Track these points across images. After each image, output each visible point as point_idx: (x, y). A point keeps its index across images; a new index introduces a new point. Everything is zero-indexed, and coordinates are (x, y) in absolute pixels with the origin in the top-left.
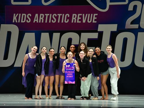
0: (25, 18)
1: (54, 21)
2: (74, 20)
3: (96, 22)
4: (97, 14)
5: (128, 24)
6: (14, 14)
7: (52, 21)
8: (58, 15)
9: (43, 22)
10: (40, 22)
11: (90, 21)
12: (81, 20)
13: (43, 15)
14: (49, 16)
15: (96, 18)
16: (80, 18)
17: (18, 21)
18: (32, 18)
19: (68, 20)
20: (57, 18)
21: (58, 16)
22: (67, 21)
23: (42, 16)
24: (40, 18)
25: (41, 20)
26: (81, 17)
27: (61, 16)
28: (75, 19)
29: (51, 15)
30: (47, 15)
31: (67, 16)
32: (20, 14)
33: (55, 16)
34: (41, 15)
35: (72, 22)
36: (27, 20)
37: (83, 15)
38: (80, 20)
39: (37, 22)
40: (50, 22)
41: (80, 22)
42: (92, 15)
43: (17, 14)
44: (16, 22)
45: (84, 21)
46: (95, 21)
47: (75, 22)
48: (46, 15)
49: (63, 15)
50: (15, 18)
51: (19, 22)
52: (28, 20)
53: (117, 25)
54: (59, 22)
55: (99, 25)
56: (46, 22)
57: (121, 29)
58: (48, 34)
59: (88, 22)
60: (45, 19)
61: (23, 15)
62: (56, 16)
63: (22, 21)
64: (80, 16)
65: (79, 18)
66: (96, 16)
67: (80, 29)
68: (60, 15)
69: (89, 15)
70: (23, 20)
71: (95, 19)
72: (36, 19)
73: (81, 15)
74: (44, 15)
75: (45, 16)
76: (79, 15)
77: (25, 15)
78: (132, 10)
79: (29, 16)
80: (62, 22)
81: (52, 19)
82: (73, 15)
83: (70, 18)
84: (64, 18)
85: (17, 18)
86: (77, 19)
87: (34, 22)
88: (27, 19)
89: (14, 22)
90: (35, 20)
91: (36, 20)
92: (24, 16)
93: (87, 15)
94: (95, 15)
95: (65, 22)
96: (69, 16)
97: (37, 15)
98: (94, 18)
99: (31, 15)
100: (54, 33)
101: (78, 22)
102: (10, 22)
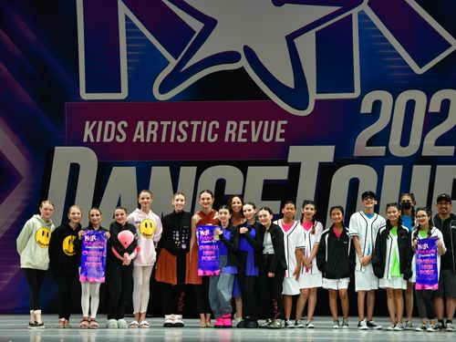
0: (113, 131)
1: (182, 137)
2: (230, 135)
3: (283, 140)
4: (285, 122)
5: (361, 145)
6: (88, 123)
7: (179, 137)
8: (192, 123)
9: (155, 140)
10: (148, 140)
11: (268, 137)
12: (248, 136)
13: (156, 124)
14: (169, 127)
15: (283, 131)
16: (245, 131)
17: (95, 138)
18: (130, 131)
19: (216, 136)
20: (189, 130)
21: (191, 126)
22: (213, 137)
23: (153, 126)
24: (149, 132)
25: (152, 135)
26: (248, 127)
27: (200, 127)
28: (233, 132)
29: (175, 123)
30: (165, 124)
31: (214, 125)
32: (101, 123)
33: (184, 126)
34: (151, 123)
35: (226, 140)
36: (118, 137)
37: (253, 123)
38: (244, 136)
39: (142, 140)
40: (172, 140)
41: (245, 140)
42: (273, 123)
43: (95, 123)
44: (92, 140)
45: (255, 139)
46: (281, 137)
47: (233, 140)
48: (162, 123)
49: (205, 123)
50: (88, 131)
51: (98, 140)
52: (121, 137)
53: (334, 147)
54: (193, 140)
55: (291, 147)
56: (163, 140)
57: (345, 157)
58: (166, 170)
59: (265, 139)
60: (159, 133)
61: (108, 123)
62: (187, 125)
63: (105, 140)
64: (245, 127)
65: (242, 131)
66: (283, 127)
67: (244, 157)
68: (195, 124)
69: (267, 123)
70: (109, 137)
71: (281, 134)
72: (139, 134)
73: (247, 122)
74: (159, 123)
75: (161, 127)
76: (242, 123)
77: (113, 123)
78: (370, 112)
79: (123, 126)
80: (202, 140)
81: (178, 132)
82: (229, 123)
83: (221, 131)
84: (207, 131)
85: (95, 131)
86: (237, 132)
87: (134, 140)
88: (117, 133)
89: (85, 140)
90: (136, 136)
91: (139, 137)
92: (110, 126)
93: (261, 123)
94: (280, 123)
95: (210, 140)
96: (217, 127)
97: (141, 124)
98: (280, 131)
99: (126, 125)
100: (182, 168)
101: (240, 140)
102: (76, 141)
